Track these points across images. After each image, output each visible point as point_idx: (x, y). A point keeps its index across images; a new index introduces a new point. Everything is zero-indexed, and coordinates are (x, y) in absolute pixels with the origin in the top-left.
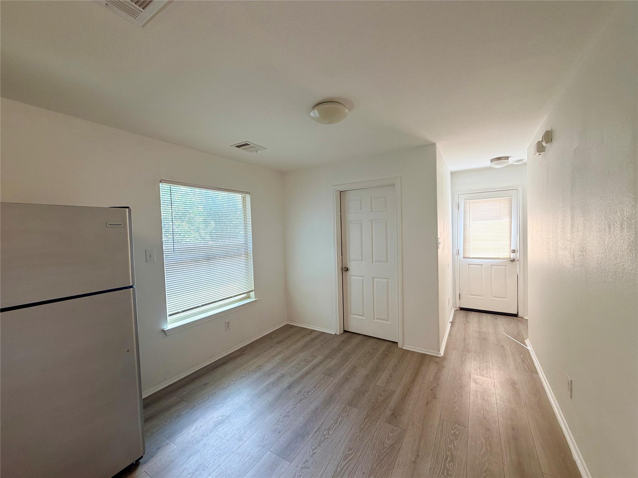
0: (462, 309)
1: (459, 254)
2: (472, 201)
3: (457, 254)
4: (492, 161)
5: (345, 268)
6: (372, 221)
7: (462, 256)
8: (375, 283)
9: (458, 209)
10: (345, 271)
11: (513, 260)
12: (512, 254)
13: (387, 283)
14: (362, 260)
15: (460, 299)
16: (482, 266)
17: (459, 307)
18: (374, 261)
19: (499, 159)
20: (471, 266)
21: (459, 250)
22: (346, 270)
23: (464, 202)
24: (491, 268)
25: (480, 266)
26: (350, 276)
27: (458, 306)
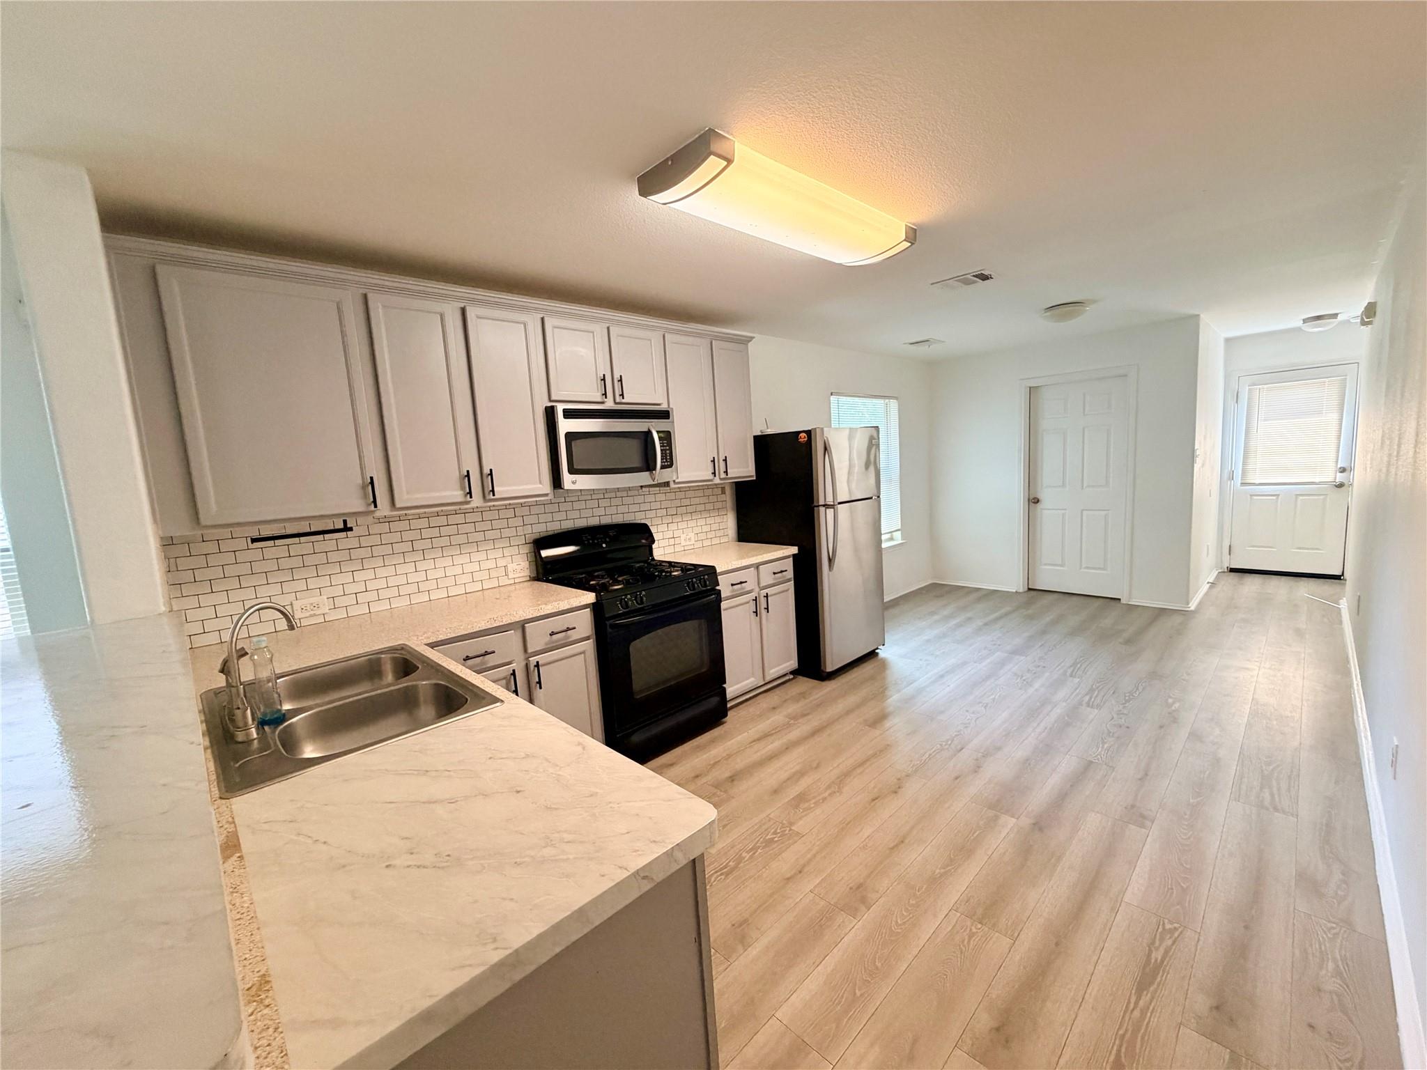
0: (1232, 570)
1: (1233, 479)
2: (1265, 386)
3: (1229, 479)
4: (1305, 321)
5: (1034, 499)
6: (1084, 429)
7: (1240, 482)
8: (1084, 518)
9: (1237, 402)
10: (1034, 503)
11: (1341, 485)
12: (1339, 475)
13: (1106, 515)
14: (1064, 485)
15: (1230, 554)
16: (1277, 498)
17: (1228, 568)
18: (1085, 486)
19: (1319, 318)
20: (1255, 498)
21: (1233, 472)
22: (1036, 501)
23: (1249, 389)
24: (1296, 501)
25: (1274, 498)
26: (1042, 509)
27: (1226, 565)
